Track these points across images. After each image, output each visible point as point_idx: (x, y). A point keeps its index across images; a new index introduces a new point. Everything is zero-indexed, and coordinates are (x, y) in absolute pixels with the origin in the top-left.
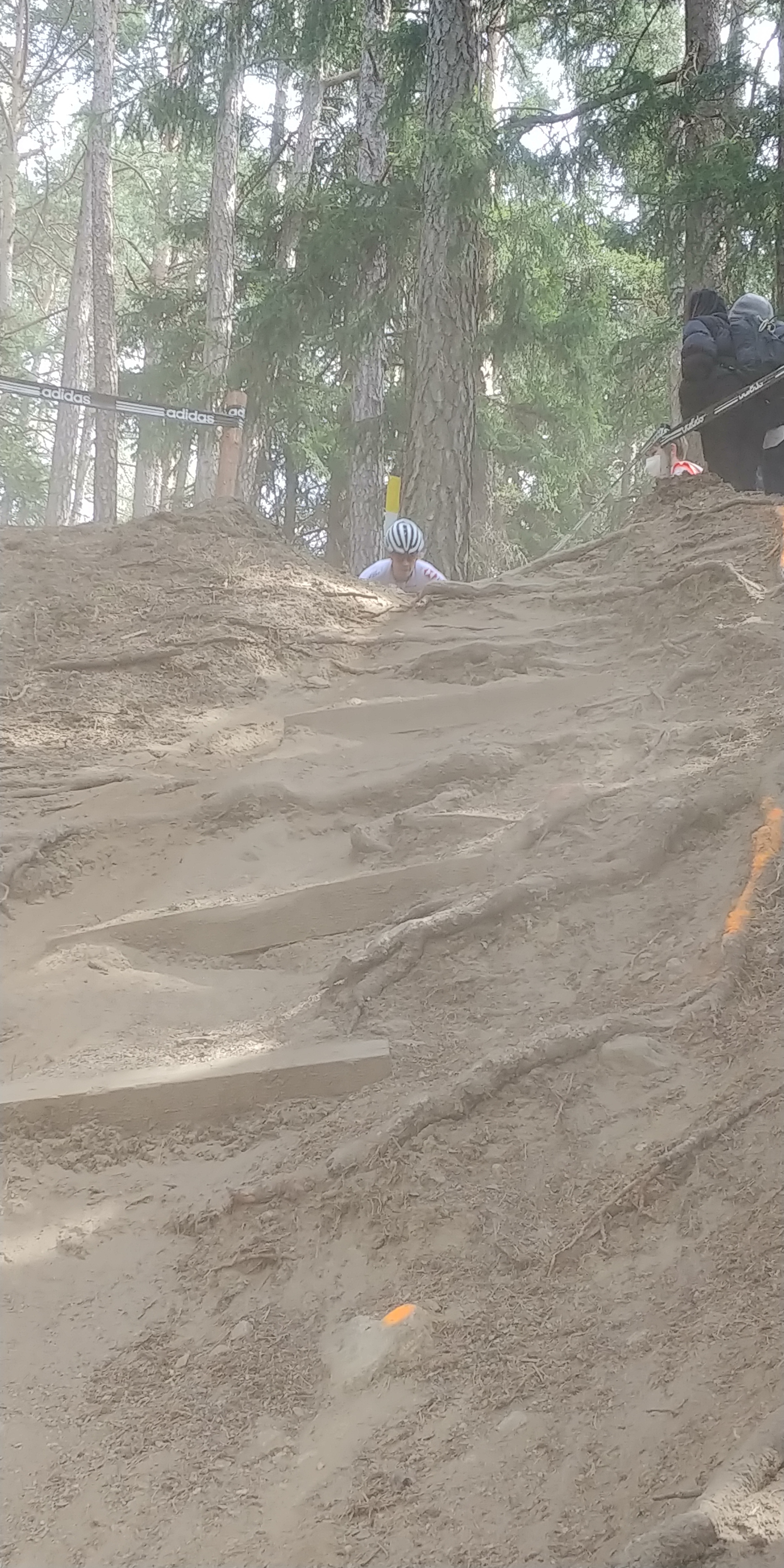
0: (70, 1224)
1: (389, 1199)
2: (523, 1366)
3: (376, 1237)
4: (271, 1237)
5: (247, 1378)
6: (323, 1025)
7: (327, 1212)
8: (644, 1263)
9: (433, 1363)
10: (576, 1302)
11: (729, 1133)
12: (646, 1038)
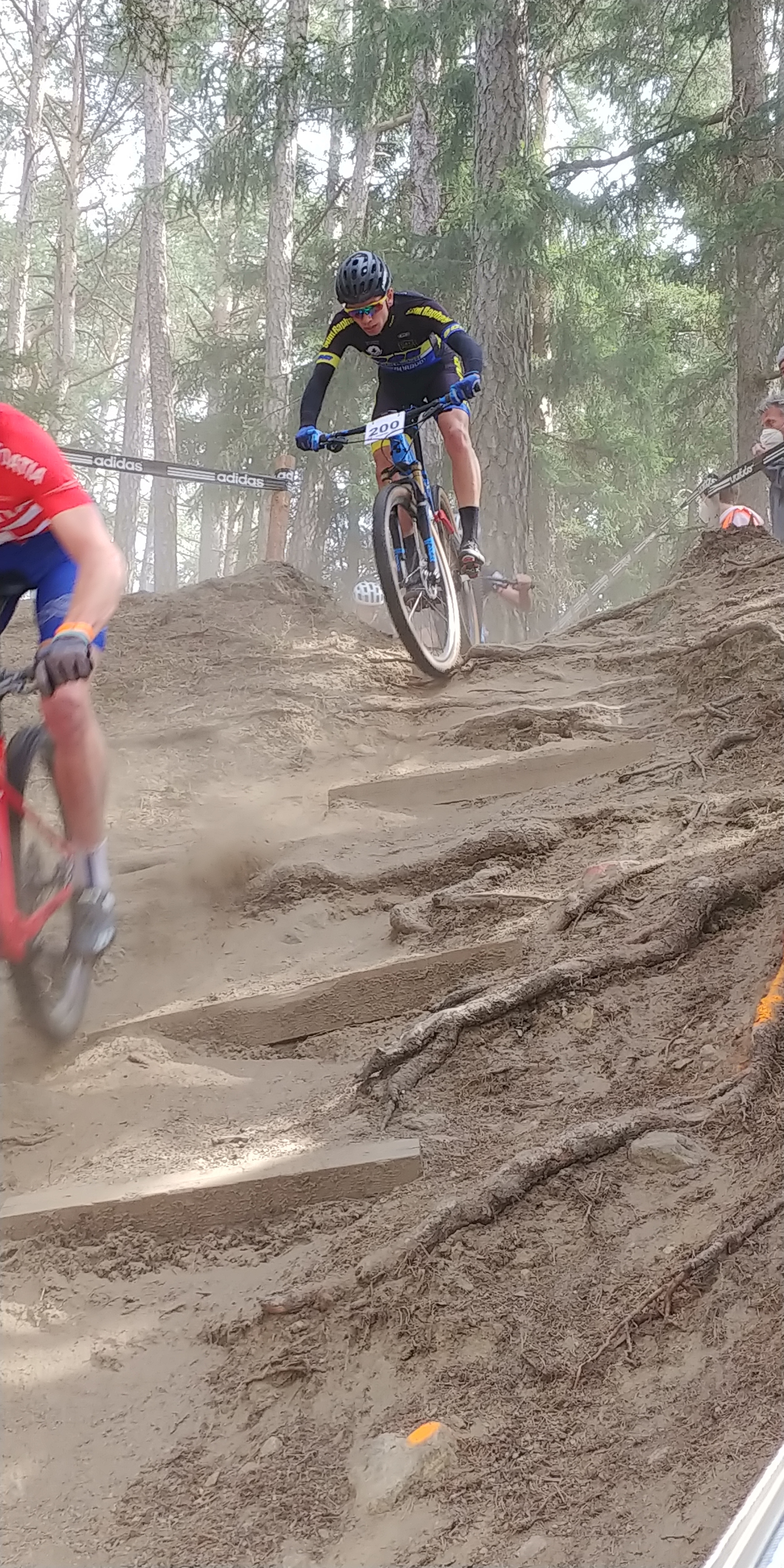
0: (105, 1335)
1: (418, 1308)
2: (545, 1486)
3: (405, 1348)
4: (301, 1348)
5: (274, 1498)
6: (357, 1121)
7: (356, 1322)
8: (669, 1373)
9: (456, 1483)
10: (601, 1415)
11: (754, 1237)
12: (675, 1134)
